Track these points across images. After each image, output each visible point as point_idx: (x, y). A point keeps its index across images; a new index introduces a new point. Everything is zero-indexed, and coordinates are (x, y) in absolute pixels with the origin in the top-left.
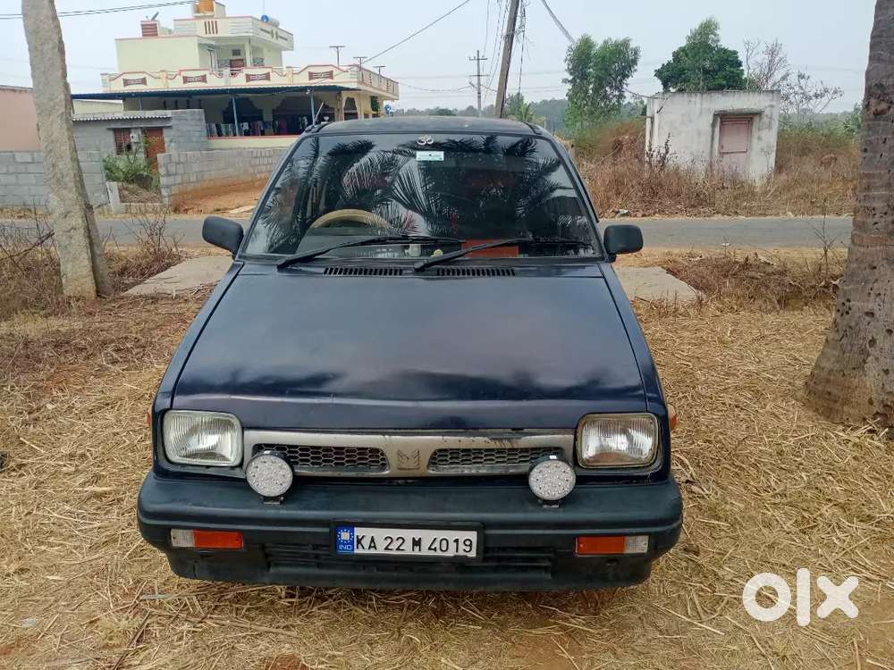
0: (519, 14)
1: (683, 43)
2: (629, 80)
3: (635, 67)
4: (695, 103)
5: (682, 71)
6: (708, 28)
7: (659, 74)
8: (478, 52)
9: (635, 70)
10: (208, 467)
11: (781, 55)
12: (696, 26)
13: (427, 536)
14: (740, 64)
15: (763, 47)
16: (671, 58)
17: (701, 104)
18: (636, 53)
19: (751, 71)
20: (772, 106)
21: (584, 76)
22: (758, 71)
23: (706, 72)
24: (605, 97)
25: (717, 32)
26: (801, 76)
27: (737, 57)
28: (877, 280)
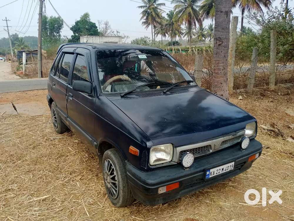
0: (43, 6)
1: (79, 19)
2: (61, 30)
3: (63, 26)
4: (97, 39)
5: (79, 29)
6: (86, 15)
7: (72, 29)
8: (6, 18)
9: (63, 27)
10: (163, 164)
11: (109, 25)
12: (83, 15)
13: (224, 167)
14: (97, 27)
15: (103, 23)
16: (74, 24)
17: (100, 40)
18: (62, 21)
19: (101, 30)
20: (120, 41)
21: (46, 29)
22: (103, 30)
23: (87, 29)
24: (54, 36)
25: (89, 17)
26: (118, 32)
27: (95, 25)
28: (222, 87)
